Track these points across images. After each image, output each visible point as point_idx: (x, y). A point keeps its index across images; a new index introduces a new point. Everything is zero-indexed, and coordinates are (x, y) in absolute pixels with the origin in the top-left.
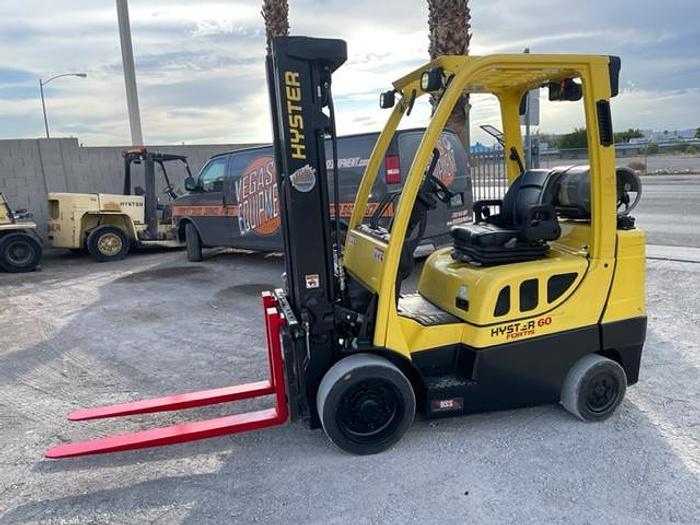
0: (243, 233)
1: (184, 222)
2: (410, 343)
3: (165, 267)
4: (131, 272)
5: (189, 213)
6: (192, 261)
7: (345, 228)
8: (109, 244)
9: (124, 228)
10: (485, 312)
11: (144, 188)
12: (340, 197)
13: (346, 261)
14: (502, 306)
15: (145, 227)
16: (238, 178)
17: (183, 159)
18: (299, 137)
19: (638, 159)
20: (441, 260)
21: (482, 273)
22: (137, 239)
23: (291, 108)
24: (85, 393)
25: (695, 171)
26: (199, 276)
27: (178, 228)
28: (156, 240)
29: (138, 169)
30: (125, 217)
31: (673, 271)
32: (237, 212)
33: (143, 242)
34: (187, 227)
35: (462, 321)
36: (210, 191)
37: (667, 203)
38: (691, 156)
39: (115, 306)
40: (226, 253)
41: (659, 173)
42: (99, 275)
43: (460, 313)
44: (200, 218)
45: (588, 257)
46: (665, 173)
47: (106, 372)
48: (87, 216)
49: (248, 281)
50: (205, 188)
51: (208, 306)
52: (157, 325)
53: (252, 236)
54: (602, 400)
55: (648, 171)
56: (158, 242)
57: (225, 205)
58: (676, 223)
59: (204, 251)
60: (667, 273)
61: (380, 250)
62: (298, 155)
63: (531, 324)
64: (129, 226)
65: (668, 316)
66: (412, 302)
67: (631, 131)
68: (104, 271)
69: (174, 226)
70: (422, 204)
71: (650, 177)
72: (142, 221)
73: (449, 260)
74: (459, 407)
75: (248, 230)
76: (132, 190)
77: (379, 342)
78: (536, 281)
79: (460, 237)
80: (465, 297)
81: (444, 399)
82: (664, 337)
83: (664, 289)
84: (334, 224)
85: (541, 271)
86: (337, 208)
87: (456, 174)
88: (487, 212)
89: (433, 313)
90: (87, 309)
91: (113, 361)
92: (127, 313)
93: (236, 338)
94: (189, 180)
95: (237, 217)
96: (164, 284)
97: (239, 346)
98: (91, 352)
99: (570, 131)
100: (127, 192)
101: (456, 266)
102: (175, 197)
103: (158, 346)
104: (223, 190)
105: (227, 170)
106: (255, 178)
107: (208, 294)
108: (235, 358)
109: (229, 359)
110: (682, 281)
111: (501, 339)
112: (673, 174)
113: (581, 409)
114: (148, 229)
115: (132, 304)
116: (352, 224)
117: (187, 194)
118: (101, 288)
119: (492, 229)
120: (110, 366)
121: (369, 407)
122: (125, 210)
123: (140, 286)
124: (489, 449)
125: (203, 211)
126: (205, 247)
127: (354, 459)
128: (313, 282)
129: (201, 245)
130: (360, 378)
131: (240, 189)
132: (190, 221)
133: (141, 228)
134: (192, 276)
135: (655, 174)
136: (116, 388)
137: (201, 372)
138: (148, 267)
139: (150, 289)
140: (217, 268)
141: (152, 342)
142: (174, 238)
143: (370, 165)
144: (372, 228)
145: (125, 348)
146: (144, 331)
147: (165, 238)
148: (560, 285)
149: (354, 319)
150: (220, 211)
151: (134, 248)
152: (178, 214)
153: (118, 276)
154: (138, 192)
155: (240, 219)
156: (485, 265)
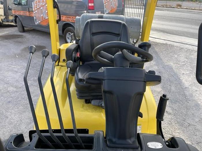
0: (36, 23)
1: (16, 17)
3: (10, 34)
5: (17, 13)
6: (20, 32)
15: (4, 17)
19: (179, 2)
22: (1, 22)
25: (196, 9)
27: (14, 19)
28: (9, 22)
31: (189, 50)
32: (34, 15)
33: (4, 23)
34: (17, 19)
36: (25, 5)
37: (187, 20)
38: (194, 3)
41: (185, 9)
46: (187, 9)
49: (37, 44)
50: (23, 4)
53: (39, 25)
55: (182, 7)
57: (29, 12)
58: (190, 28)
65: (188, 72)
71: (182, 9)
72: (3, 15)
75: (38, 23)
83: (186, 58)
87: (118, 7)
95: (33, 17)
104: (28, 5)
106: (39, 1)
110: (192, 55)
112: (189, 9)
114: (6, 18)
125: (22, 13)
129: (23, 26)
131: (34, 6)
132: (18, 17)
135: (184, 9)
138: (3, 34)
150: (27, 14)
151: (1, 25)
152: (14, 13)
154: (2, 3)
155: (35, 18)
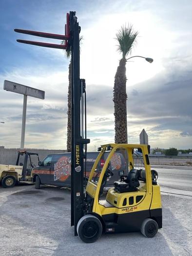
0: (55, 180)
2: (102, 212)
3: (28, 191)
4: (16, 192)
5: (38, 173)
6: (37, 189)
7: (87, 180)
8: (9, 182)
9: (15, 177)
10: (120, 205)
11: (23, 163)
12: (87, 170)
13: (87, 190)
14: (125, 203)
15: (22, 176)
16: (56, 162)
17: (37, 155)
18: (78, 159)
20: (111, 190)
21: (120, 194)
22: (18, 180)
23: (77, 153)
24: (10, 226)
26: (39, 194)
29: (22, 157)
30: (16, 173)
32: (54, 173)
33: (20, 182)
34: (37, 177)
35: (115, 207)
36: (46, 166)
39: (14, 202)
40: (48, 187)
42: (5, 192)
43: (115, 205)
44: (41, 175)
45: (146, 192)
47: (15, 221)
48: (4, 172)
49: (55, 196)
50: (44, 165)
51: (43, 203)
52: (27, 209)
53: (58, 181)
54: (152, 232)
56: (25, 182)
57: (50, 170)
59: (41, 185)
60: (186, 200)
61: (95, 187)
62: (77, 163)
63: (132, 209)
64: (16, 176)
66: (103, 202)
67: (189, 150)
68: (6, 191)
69: (32, 177)
70: (106, 176)
72: (21, 174)
73: (113, 191)
74: (114, 231)
75: (57, 179)
76: (19, 164)
77: (94, 211)
78: (133, 197)
79: (116, 185)
80: (116, 201)
81: (110, 228)
82: (177, 218)
84: (84, 178)
85: (134, 195)
86: (85, 173)
87: (122, 165)
88: (123, 179)
89: (108, 205)
90: (5, 203)
91: (16, 218)
92: (18, 205)
93: (53, 213)
94: (40, 162)
95: (54, 175)
96: (28, 196)
97: (54, 216)
98: (9, 216)
99: (168, 149)
100: (17, 165)
101: (114, 192)
102: (33, 167)
103: (29, 215)
104: (50, 165)
105: (52, 159)
106: (61, 163)
107: (43, 200)
108: (53, 219)
109: (51, 219)
111: (124, 212)
113: (145, 234)
115: (19, 202)
116: (89, 179)
117: (38, 166)
118: (7, 197)
119: (124, 183)
120: (15, 220)
121: (90, 229)
122: (16, 171)
123: (21, 197)
124: (121, 243)
125: (43, 172)
126: (42, 184)
127: (86, 244)
128: (78, 195)
129: (40, 183)
130: (88, 221)
131: (56, 166)
132: (38, 175)
133: (20, 177)
134: (37, 194)
136: (19, 225)
137: (43, 222)
138: (21, 191)
139: (24, 197)
140: (45, 192)
141: (27, 213)
142: (31, 181)
143: (96, 161)
144: (94, 181)
145: (19, 215)
146: (24, 210)
147: (27, 181)
148: (139, 198)
149: (88, 205)
151: (17, 184)
152: (34, 173)
153: (12, 193)
154: (21, 165)
156: (121, 192)
